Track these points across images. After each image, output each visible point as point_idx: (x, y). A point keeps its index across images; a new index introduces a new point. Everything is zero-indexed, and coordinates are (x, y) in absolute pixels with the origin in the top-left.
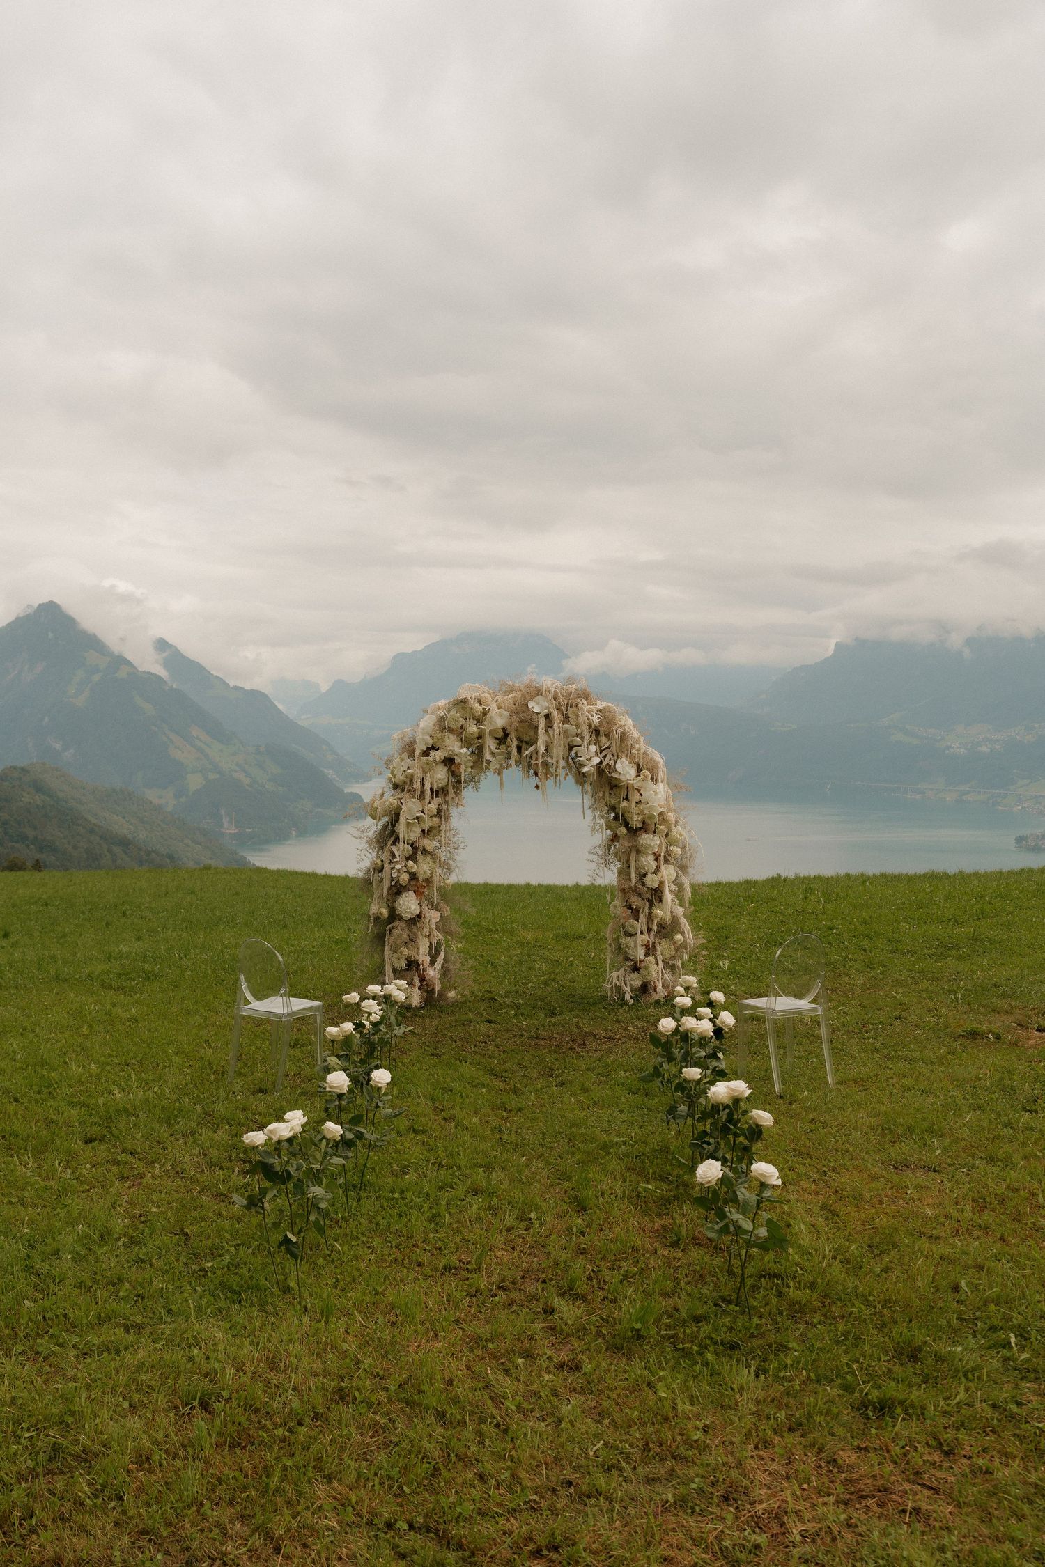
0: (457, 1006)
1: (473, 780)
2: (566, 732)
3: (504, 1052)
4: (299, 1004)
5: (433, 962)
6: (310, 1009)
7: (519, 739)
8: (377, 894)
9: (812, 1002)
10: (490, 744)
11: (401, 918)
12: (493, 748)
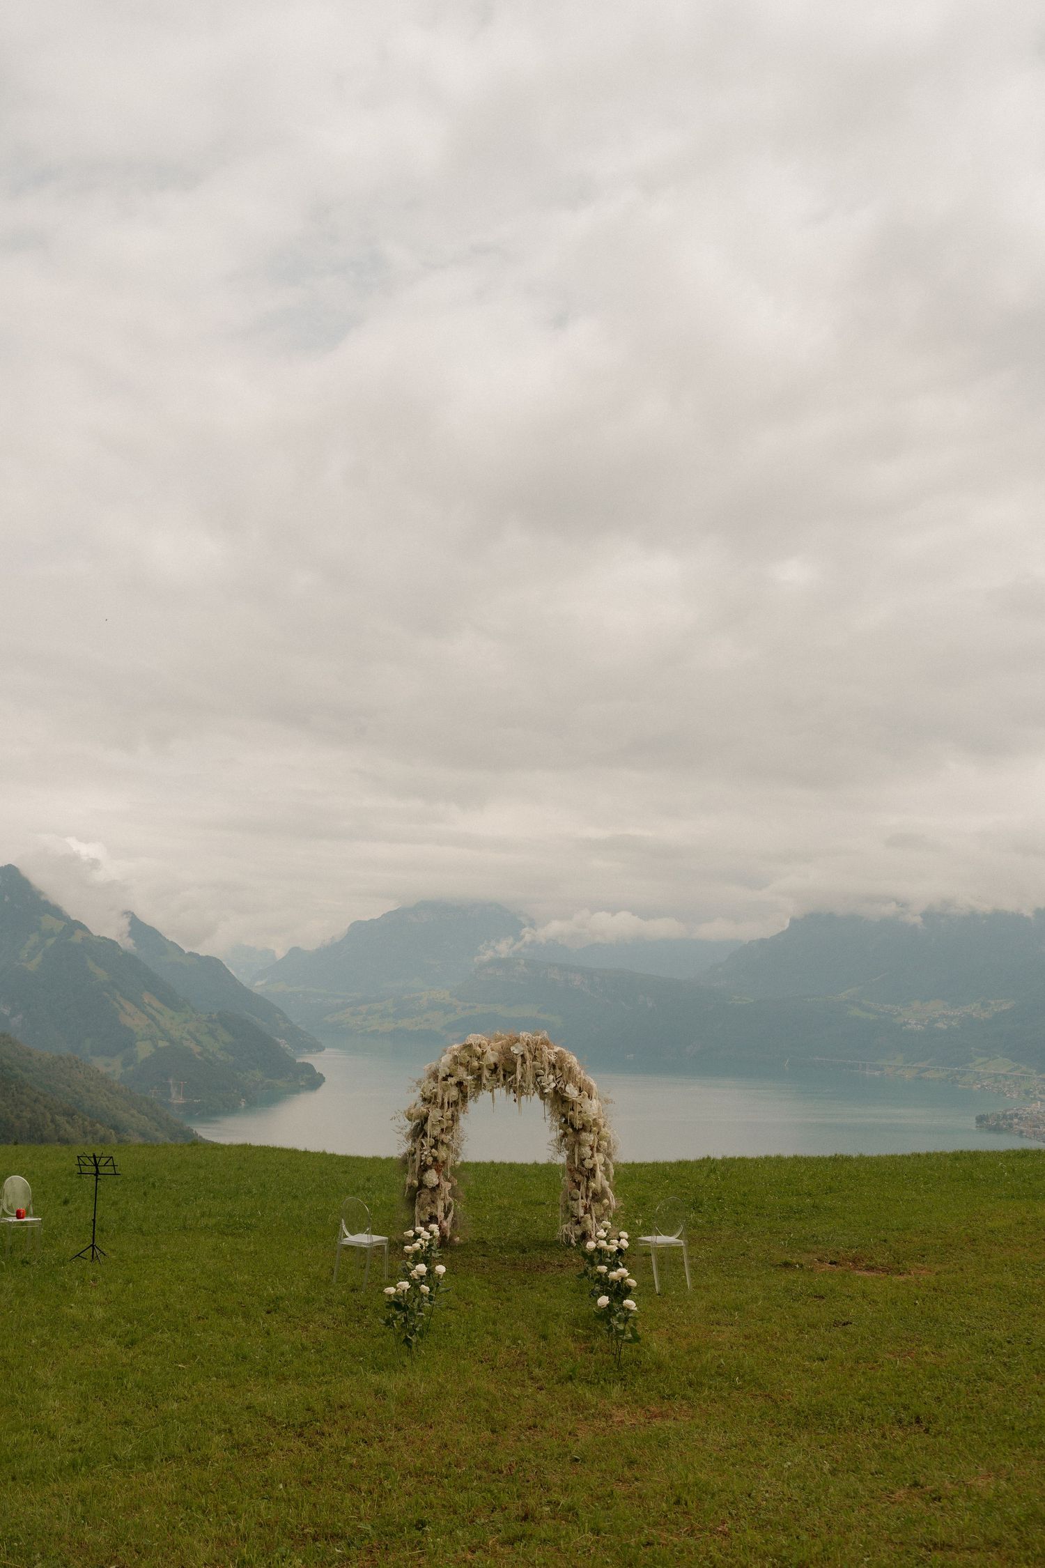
0: (461, 1246)
1: (475, 1096)
2: (534, 1066)
3: (495, 1272)
4: (376, 1238)
5: (446, 1217)
6: (382, 1241)
7: (504, 1070)
8: (410, 1171)
9: (678, 1238)
10: (486, 1073)
11: (426, 1187)
12: (488, 1076)
